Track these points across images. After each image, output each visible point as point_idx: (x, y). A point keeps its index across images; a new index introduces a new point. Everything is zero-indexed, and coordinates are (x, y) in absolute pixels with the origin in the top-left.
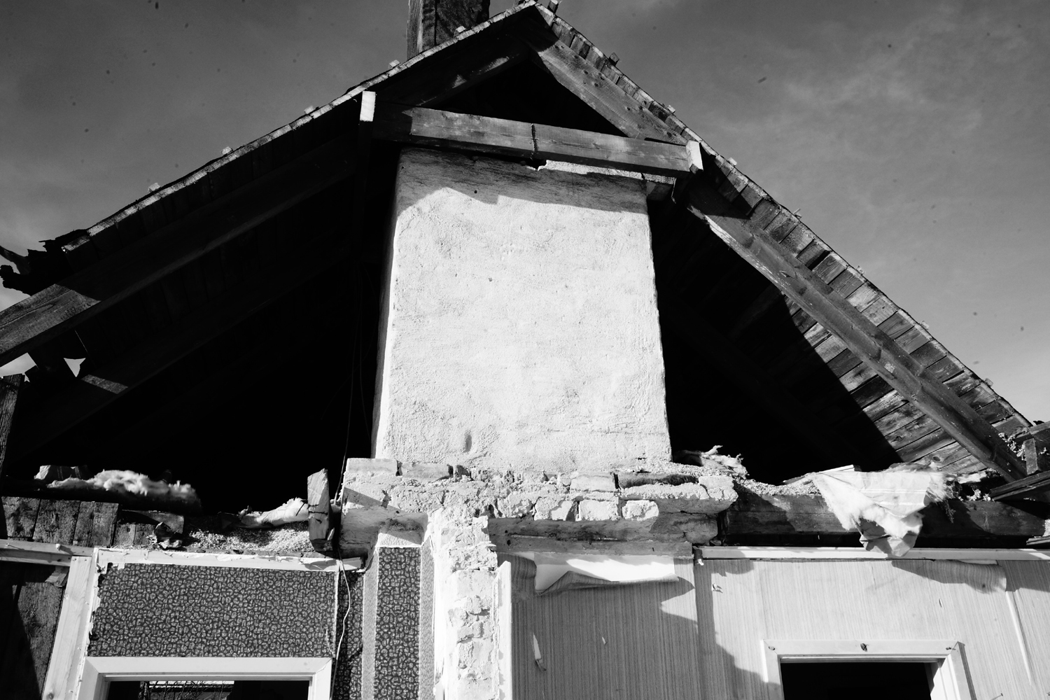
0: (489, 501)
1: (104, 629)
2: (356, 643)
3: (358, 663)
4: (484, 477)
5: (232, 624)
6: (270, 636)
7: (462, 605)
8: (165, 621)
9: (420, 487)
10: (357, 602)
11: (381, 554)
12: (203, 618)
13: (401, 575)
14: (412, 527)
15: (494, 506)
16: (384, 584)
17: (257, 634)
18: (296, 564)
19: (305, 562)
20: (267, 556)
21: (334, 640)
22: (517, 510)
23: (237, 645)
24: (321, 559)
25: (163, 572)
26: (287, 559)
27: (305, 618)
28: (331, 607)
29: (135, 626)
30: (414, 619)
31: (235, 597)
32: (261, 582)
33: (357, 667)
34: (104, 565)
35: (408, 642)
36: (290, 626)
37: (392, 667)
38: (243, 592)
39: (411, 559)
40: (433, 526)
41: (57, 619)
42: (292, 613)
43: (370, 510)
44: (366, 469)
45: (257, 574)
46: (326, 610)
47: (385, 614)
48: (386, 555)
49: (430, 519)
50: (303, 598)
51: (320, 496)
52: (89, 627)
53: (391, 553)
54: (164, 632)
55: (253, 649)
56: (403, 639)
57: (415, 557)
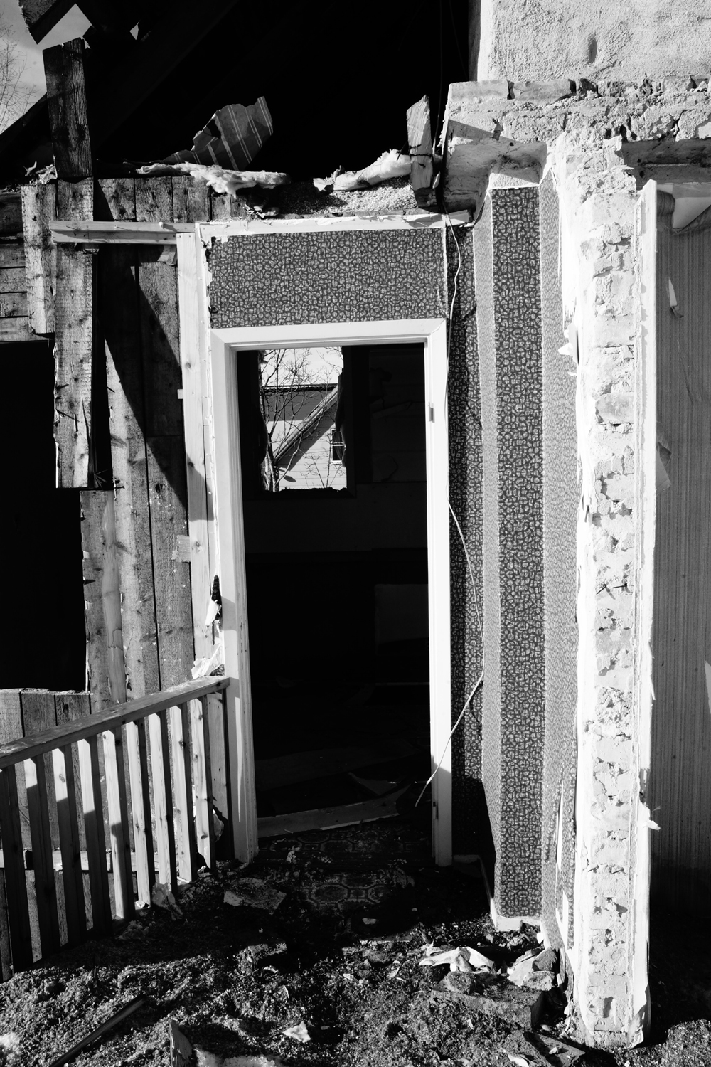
0: (619, 122)
1: (221, 303)
2: (469, 302)
3: (473, 322)
4: (614, 90)
5: (341, 290)
6: (380, 299)
7: (599, 235)
8: (275, 291)
9: (536, 111)
10: (467, 260)
11: (494, 197)
12: (312, 286)
13: (517, 219)
14: (527, 164)
15: (627, 127)
16: (499, 231)
17: (368, 299)
18: (400, 223)
19: (408, 220)
20: (368, 217)
21: (446, 300)
22: (655, 130)
23: (349, 311)
24: (425, 214)
25: (265, 242)
26: (389, 218)
27: (414, 279)
28: (440, 266)
29: (249, 297)
30: (534, 268)
31: (341, 262)
32: (366, 245)
33: (472, 327)
34: (208, 240)
35: (528, 292)
36: (400, 288)
37: (513, 319)
38: (347, 256)
39: (528, 201)
40: (554, 157)
41: (177, 296)
42: (401, 274)
43: (479, 145)
44: (472, 94)
45: (360, 236)
46: (435, 270)
47: (502, 264)
48: (500, 197)
49: (549, 149)
50: (410, 258)
51: (422, 133)
52: (207, 301)
53: (506, 195)
54: (277, 301)
55: (365, 313)
56: (523, 289)
57: (532, 198)
